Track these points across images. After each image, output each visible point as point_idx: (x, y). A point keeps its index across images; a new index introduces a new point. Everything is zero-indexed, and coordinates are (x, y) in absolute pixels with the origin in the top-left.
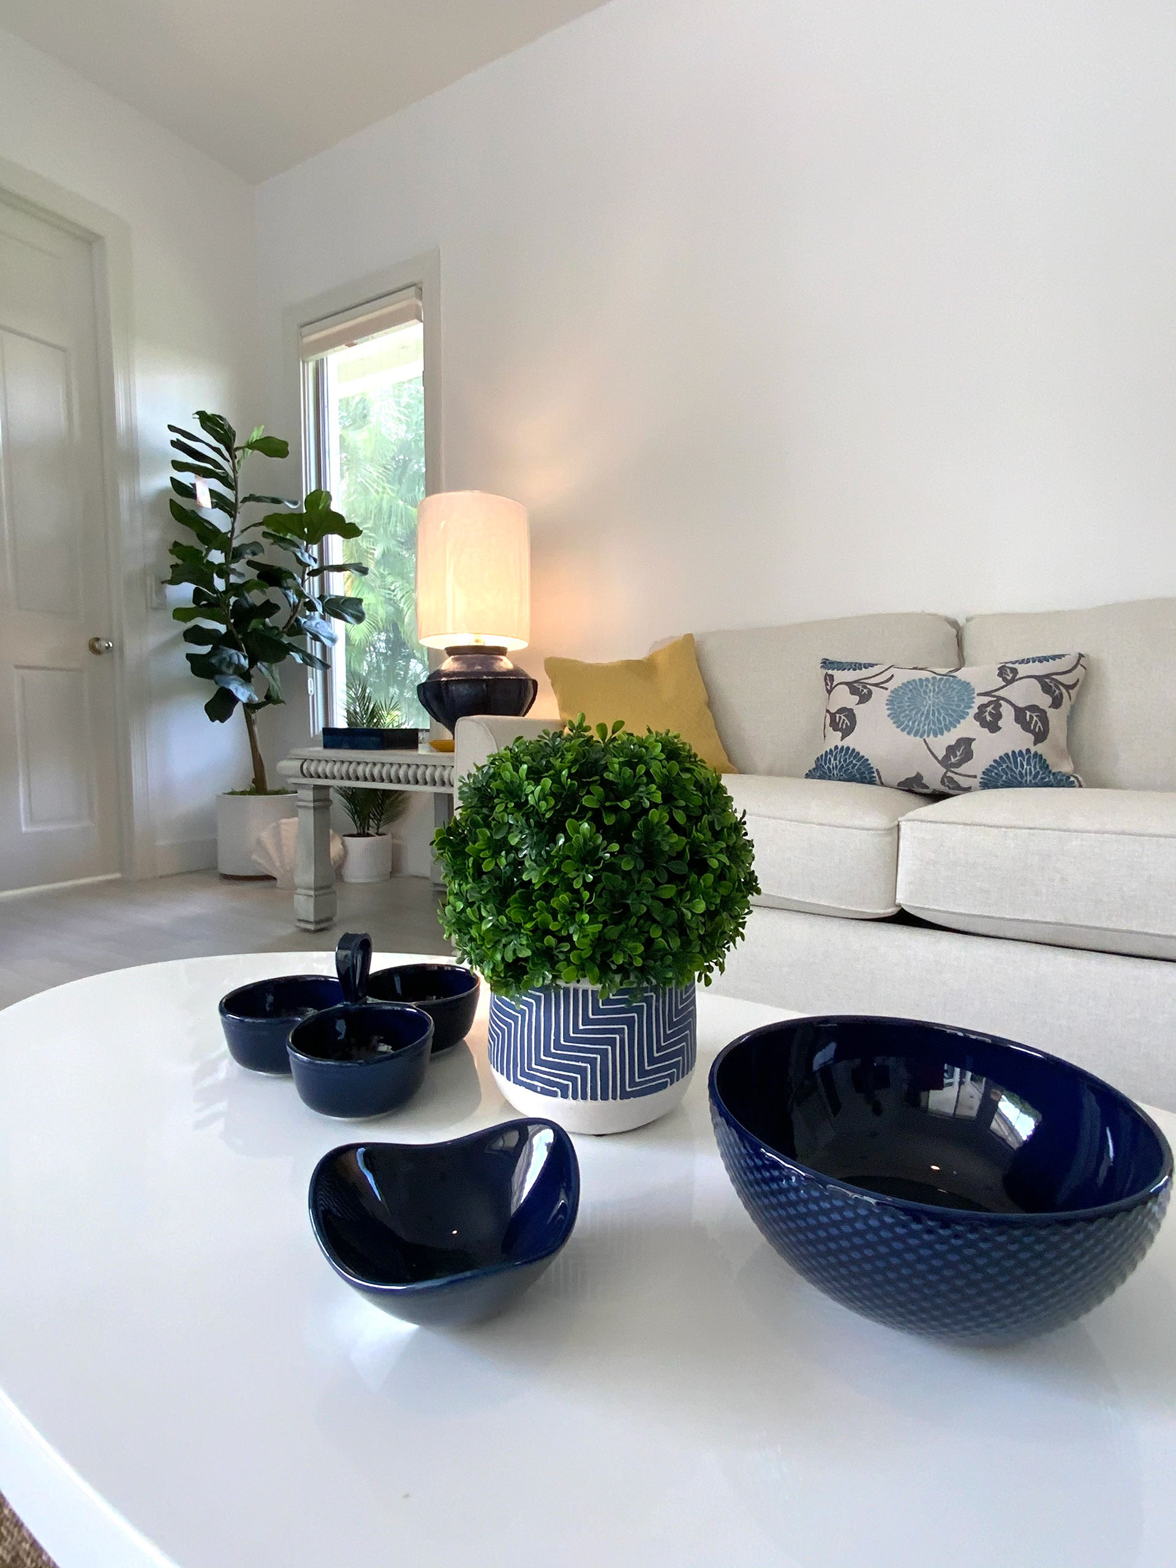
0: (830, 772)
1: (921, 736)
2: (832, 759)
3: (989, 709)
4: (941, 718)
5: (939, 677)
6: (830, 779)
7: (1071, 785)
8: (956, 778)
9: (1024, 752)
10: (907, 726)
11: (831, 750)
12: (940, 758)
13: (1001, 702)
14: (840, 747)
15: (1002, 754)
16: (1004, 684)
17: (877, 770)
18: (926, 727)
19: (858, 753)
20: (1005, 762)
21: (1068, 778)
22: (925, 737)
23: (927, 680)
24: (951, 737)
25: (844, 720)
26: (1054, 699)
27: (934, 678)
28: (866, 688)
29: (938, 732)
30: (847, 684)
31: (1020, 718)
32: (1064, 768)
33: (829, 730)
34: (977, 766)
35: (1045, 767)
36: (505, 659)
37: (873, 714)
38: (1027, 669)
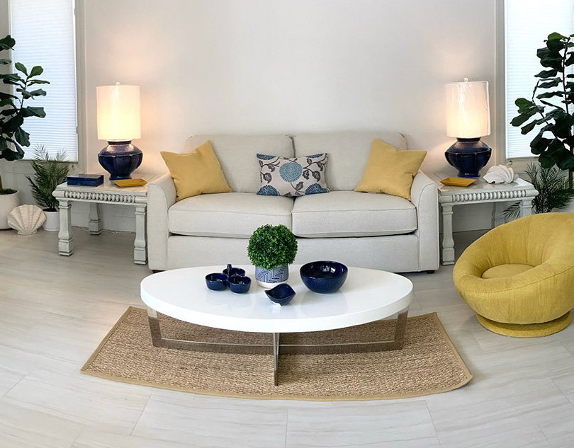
0: (265, 193)
2: (266, 189)
3: (306, 173)
4: (295, 176)
5: (292, 162)
6: (266, 195)
7: (327, 192)
8: (299, 193)
9: (315, 184)
10: (286, 179)
11: (265, 186)
12: (295, 188)
13: (309, 170)
14: (268, 185)
15: (310, 185)
16: (309, 165)
17: (278, 192)
18: (291, 179)
19: (273, 187)
20: (311, 187)
21: (326, 190)
22: (291, 182)
23: (289, 163)
24: (297, 182)
25: (268, 177)
28: (273, 166)
29: (294, 180)
30: (267, 165)
31: (313, 175)
32: (324, 187)
33: (263, 180)
34: (304, 190)
35: (320, 187)
36: (130, 145)
37: (276, 175)
38: (314, 160)
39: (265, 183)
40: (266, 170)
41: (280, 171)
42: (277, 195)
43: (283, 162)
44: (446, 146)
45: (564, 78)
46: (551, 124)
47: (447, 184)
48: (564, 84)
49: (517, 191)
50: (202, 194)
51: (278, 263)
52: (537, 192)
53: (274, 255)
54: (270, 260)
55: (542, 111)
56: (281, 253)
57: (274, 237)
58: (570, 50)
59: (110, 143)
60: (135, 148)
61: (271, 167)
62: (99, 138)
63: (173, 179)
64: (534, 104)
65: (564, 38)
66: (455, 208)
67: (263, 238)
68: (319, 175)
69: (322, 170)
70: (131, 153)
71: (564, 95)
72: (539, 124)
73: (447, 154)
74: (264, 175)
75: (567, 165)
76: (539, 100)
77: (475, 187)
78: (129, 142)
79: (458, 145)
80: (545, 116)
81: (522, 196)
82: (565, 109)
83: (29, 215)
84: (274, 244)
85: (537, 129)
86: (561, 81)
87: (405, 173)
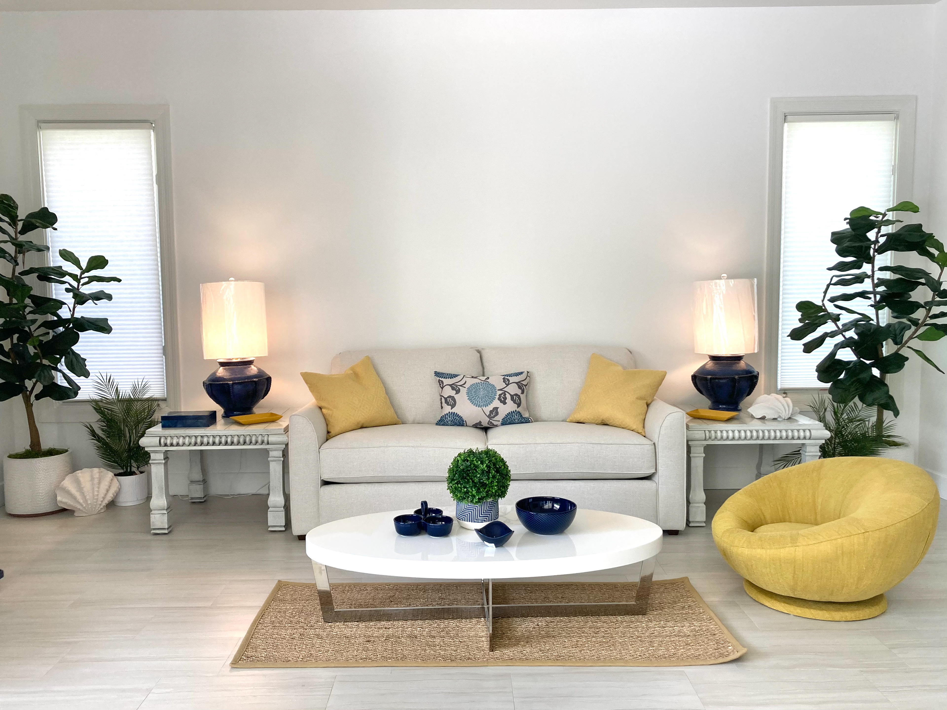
0: (447, 422)
1: (481, 407)
2: (448, 417)
3: (502, 396)
4: (487, 400)
5: (483, 382)
6: (448, 425)
7: (529, 422)
8: (493, 422)
9: (515, 411)
10: (475, 403)
11: (447, 413)
12: (488, 415)
13: (506, 393)
14: (451, 412)
15: (508, 413)
16: (506, 386)
17: (466, 421)
18: (482, 404)
19: (458, 415)
20: (509, 415)
21: (528, 419)
22: (482, 407)
23: (479, 383)
24: (491, 407)
25: (451, 401)
26: (522, 391)
27: (481, 382)
28: (457, 387)
29: (486, 405)
30: (450, 385)
31: (512, 399)
32: (526, 415)
33: (444, 405)
34: (500, 417)
35: (521, 416)
36: (252, 366)
37: (462, 398)
38: (512, 379)
39: (447, 409)
40: (448, 392)
41: (468, 393)
42: (463, 425)
43: (470, 382)
44: (694, 367)
45: (873, 272)
46: (851, 338)
47: (696, 417)
48: (873, 280)
49: (798, 431)
50: (362, 427)
51: (487, 496)
52: (827, 434)
53: (484, 485)
54: (478, 492)
55: (836, 319)
56: (492, 482)
57: (482, 463)
58: (885, 230)
59: (222, 364)
60: (259, 369)
61: (456, 388)
62: (205, 358)
63: (320, 408)
64: (825, 310)
65: (877, 214)
66: (708, 449)
67: (469, 464)
68: (520, 399)
69: (523, 393)
70: (255, 376)
71: (872, 296)
72: (832, 337)
73: (694, 378)
74: (446, 399)
75: (874, 400)
76: (832, 304)
77: (736, 421)
78: (250, 363)
79: (710, 365)
80: (841, 327)
81: (805, 438)
82: (873, 317)
83: (93, 484)
84: (483, 471)
85: (829, 345)
86: (868, 277)
87: (637, 398)
